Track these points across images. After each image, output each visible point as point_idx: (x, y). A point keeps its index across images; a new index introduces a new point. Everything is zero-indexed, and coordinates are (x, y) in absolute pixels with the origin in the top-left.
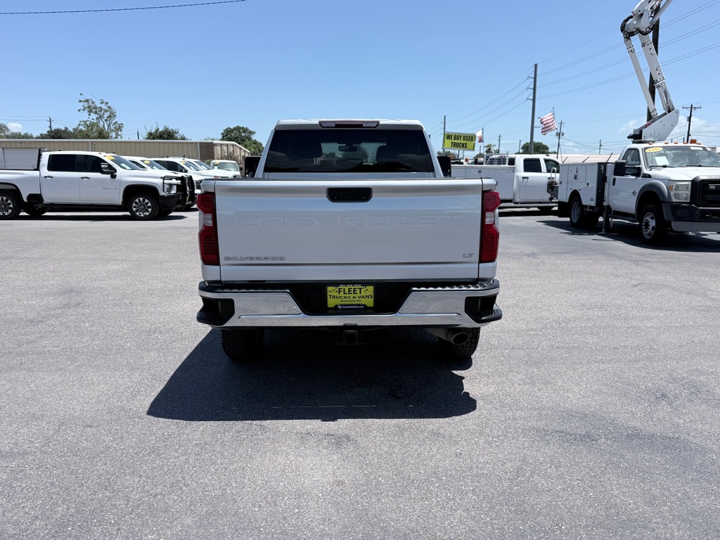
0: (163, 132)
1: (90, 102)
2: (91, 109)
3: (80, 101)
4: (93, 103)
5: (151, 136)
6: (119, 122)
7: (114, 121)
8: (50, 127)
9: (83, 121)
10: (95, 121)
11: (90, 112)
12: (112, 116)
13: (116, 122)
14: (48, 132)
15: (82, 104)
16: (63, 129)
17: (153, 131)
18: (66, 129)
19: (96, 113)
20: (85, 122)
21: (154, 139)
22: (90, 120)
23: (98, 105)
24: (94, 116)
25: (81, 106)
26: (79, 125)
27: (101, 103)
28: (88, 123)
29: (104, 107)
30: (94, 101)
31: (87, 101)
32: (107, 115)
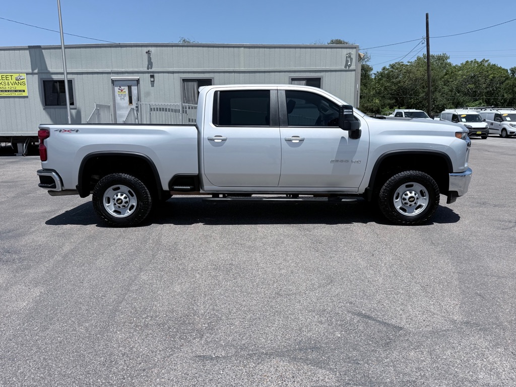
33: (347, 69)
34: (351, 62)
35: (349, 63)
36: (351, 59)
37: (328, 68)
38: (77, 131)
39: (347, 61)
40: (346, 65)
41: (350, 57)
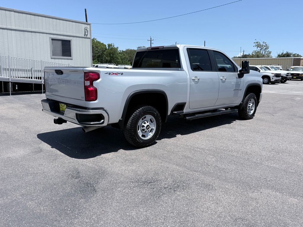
0: (285, 54)
1: (259, 43)
2: (258, 45)
3: (254, 43)
4: (260, 43)
5: (279, 56)
6: (270, 51)
7: (268, 50)
8: (243, 54)
9: (254, 51)
10: (259, 51)
11: (258, 47)
12: (267, 48)
13: (269, 51)
14: (242, 56)
15: (255, 44)
16: (248, 54)
17: (280, 54)
18: (249, 54)
19: (260, 47)
20: (255, 51)
21: (280, 57)
22: (257, 50)
23: (262, 44)
24: (259, 49)
25: (254, 45)
26: (253, 52)
27: (263, 43)
28: (256, 52)
29: (264, 44)
30: (260, 42)
31: (257, 42)
32: (264, 48)
33: (86, 37)
34: (88, 33)
35: (86, 34)
36: (87, 31)
37: (74, 34)
38: (122, 74)
39: (85, 32)
40: (85, 35)
41: (87, 30)
